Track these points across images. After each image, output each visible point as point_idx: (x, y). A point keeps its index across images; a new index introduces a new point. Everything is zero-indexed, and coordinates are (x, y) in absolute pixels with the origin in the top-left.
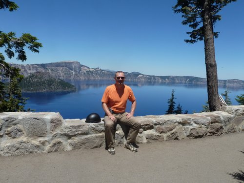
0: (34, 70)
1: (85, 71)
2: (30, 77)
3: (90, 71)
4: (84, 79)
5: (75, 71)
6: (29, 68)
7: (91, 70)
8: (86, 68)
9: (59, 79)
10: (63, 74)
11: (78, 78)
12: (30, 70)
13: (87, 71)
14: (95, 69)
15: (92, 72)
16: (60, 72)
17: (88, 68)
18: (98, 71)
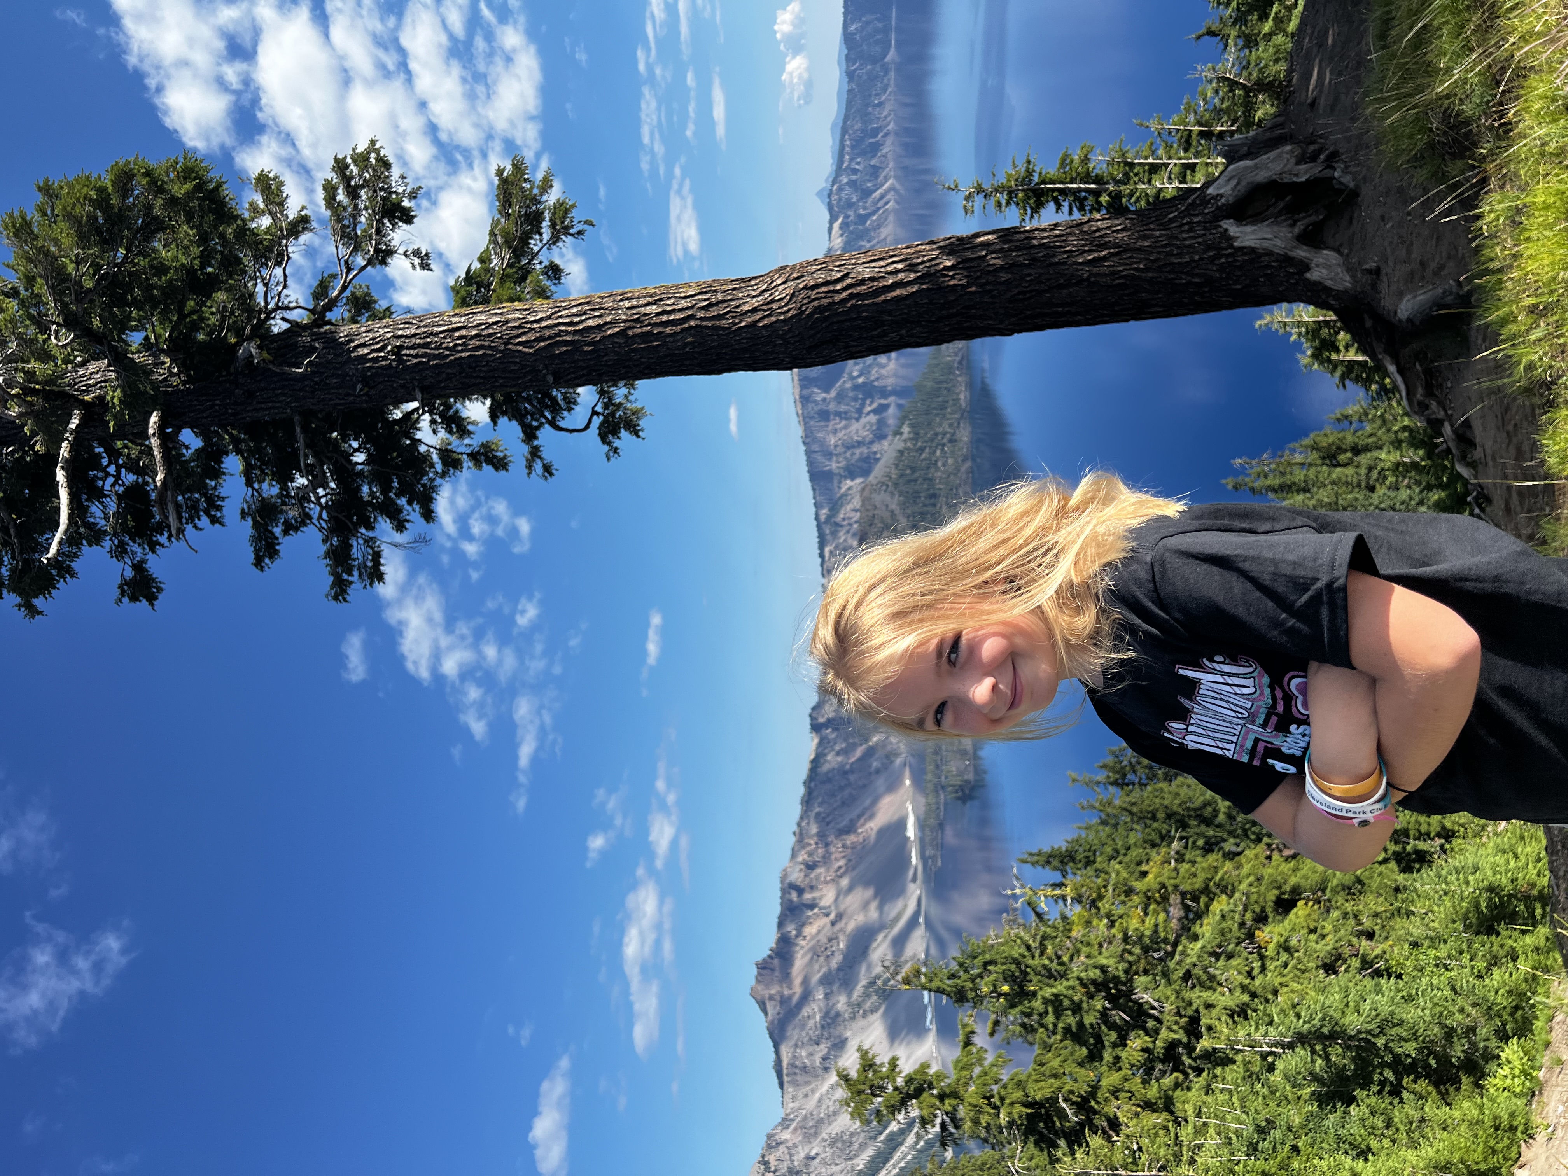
7: (838, 241)
9: (899, 430)
10: (867, 408)
14: (833, 218)
15: (854, 238)
18: (840, 199)
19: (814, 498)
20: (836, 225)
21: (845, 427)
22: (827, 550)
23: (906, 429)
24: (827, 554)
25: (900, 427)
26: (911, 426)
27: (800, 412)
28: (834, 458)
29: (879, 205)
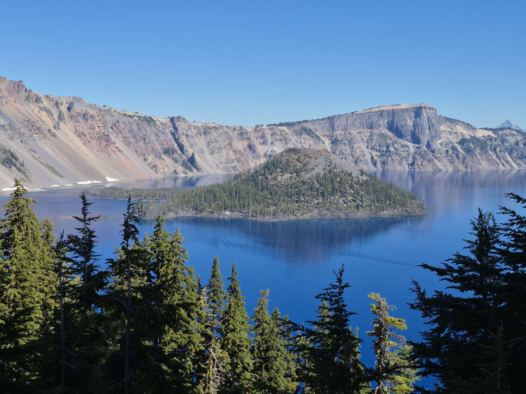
0: (278, 143)
1: (455, 140)
2: (266, 167)
3: (474, 139)
4: (451, 169)
5: (416, 140)
6: (263, 137)
7: (480, 134)
8: (460, 129)
9: (362, 173)
10: (374, 153)
11: (429, 168)
12: (264, 143)
13: (462, 142)
14: (495, 131)
15: (482, 144)
16: (363, 146)
17: (468, 126)
18: (507, 135)
19: (317, 120)
20: (490, 133)
21: (362, 139)
22: (285, 128)
23: (364, 178)
24: (282, 128)
25: (366, 174)
26: (366, 182)
27: (372, 110)
28: (343, 133)
29: (502, 160)
